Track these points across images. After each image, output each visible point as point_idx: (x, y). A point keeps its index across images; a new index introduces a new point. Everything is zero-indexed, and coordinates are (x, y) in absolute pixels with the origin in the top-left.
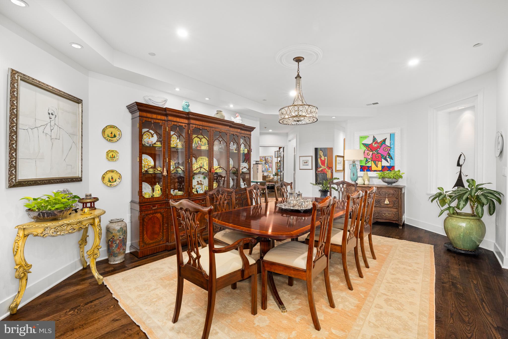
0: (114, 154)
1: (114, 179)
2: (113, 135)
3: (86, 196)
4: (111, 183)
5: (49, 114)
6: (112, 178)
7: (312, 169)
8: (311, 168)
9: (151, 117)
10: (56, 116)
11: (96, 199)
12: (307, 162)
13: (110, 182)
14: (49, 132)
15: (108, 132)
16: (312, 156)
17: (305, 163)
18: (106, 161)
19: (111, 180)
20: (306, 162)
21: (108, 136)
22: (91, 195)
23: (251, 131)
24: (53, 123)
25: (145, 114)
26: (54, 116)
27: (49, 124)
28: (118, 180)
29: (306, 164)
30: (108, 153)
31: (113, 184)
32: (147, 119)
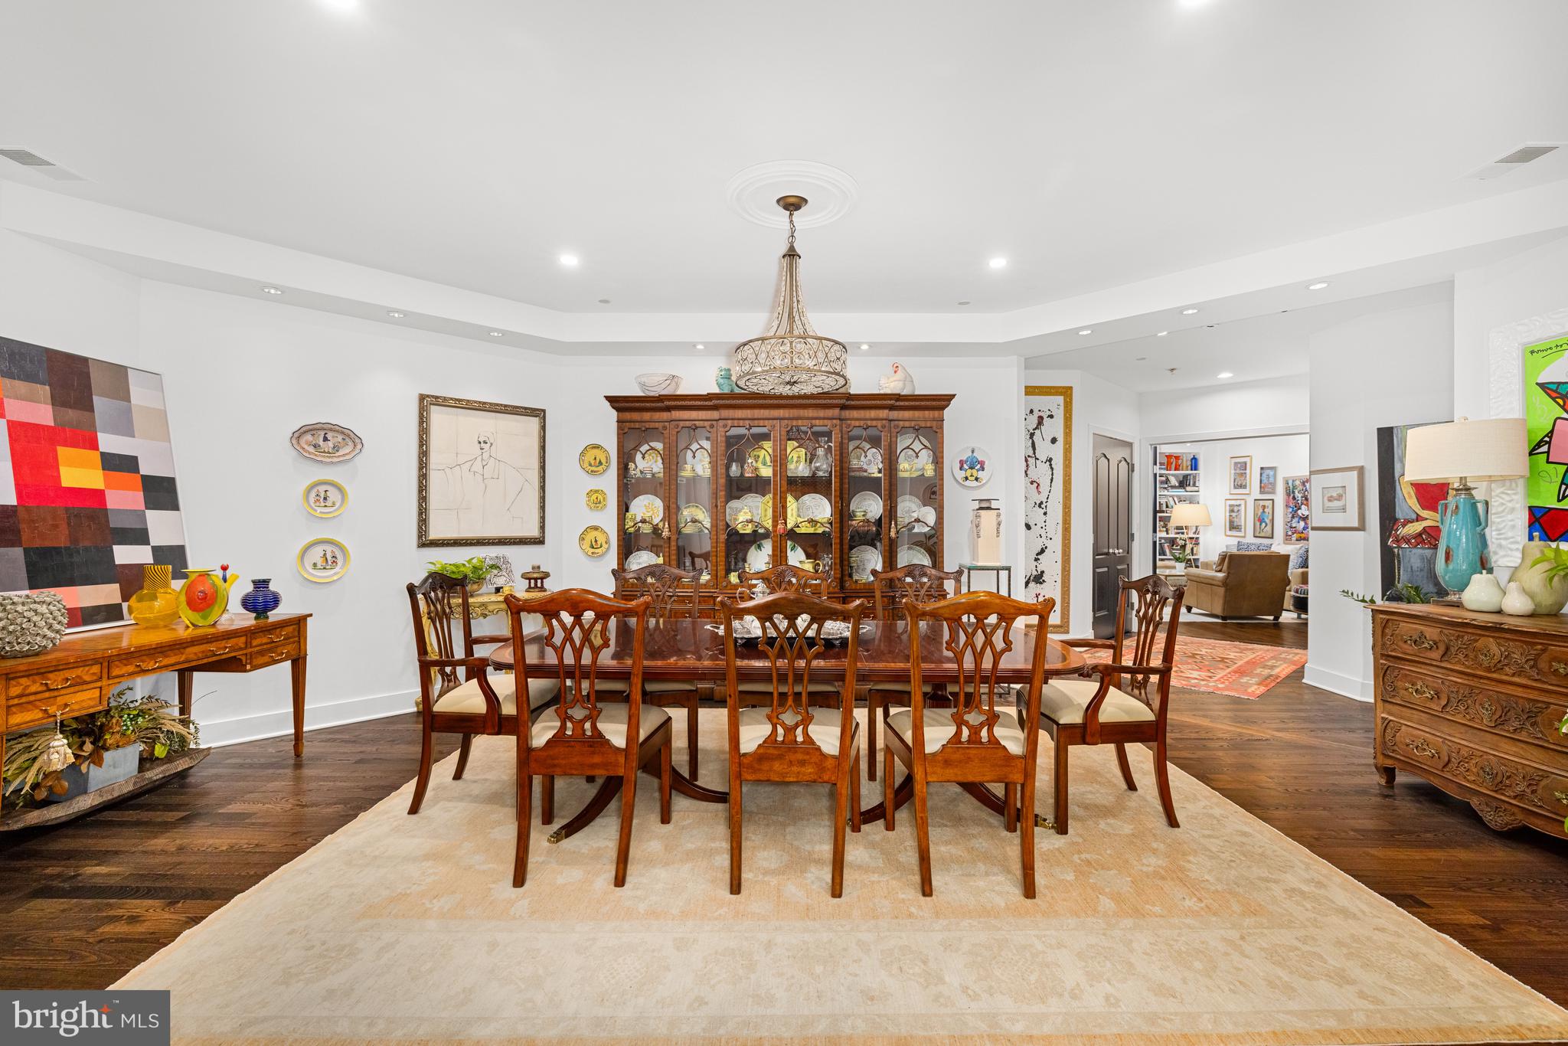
0: (600, 497)
1: (599, 543)
2: (598, 461)
3: (533, 568)
4: (593, 550)
5: (480, 443)
6: (596, 541)
7: (1362, 527)
8: (1356, 524)
9: (639, 419)
10: (492, 444)
11: (547, 575)
12: (1339, 497)
13: (593, 548)
14: (480, 470)
15: (590, 456)
16: (1361, 471)
17: (1331, 499)
18: (587, 509)
19: (594, 543)
20: (1335, 495)
21: (590, 465)
22: (539, 567)
23: (943, 408)
24: (486, 456)
25: (628, 416)
26: (489, 444)
27: (479, 459)
28: (605, 546)
29: (1336, 504)
30: (589, 494)
31: (596, 551)
32: (632, 425)
